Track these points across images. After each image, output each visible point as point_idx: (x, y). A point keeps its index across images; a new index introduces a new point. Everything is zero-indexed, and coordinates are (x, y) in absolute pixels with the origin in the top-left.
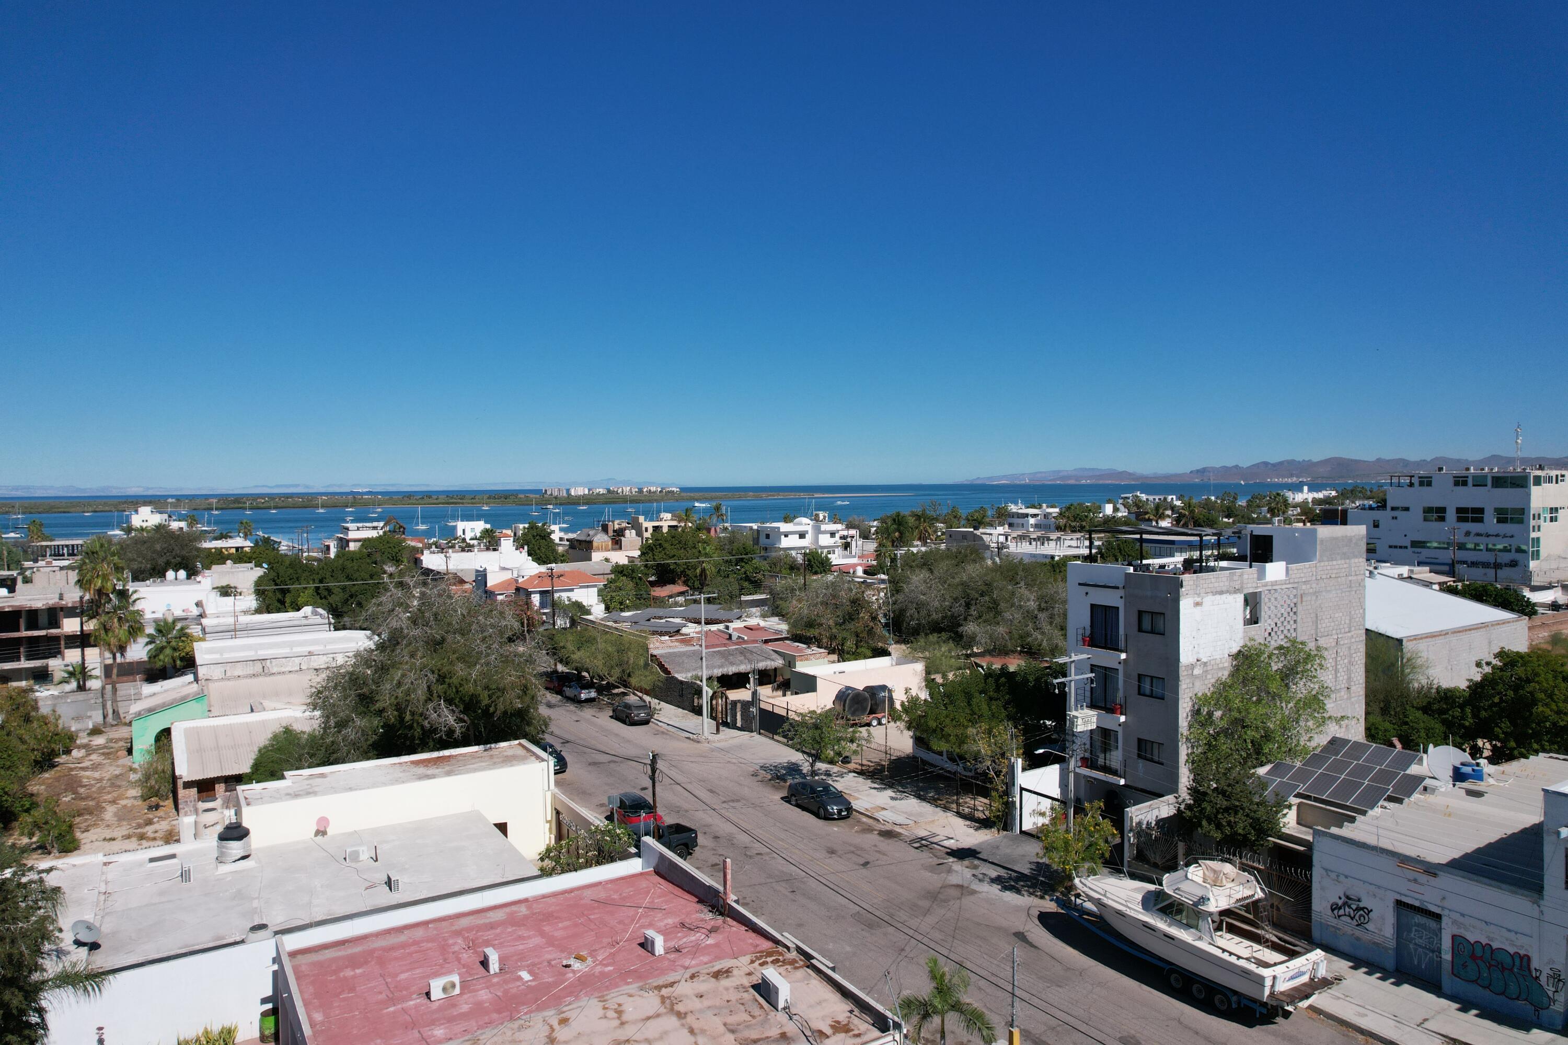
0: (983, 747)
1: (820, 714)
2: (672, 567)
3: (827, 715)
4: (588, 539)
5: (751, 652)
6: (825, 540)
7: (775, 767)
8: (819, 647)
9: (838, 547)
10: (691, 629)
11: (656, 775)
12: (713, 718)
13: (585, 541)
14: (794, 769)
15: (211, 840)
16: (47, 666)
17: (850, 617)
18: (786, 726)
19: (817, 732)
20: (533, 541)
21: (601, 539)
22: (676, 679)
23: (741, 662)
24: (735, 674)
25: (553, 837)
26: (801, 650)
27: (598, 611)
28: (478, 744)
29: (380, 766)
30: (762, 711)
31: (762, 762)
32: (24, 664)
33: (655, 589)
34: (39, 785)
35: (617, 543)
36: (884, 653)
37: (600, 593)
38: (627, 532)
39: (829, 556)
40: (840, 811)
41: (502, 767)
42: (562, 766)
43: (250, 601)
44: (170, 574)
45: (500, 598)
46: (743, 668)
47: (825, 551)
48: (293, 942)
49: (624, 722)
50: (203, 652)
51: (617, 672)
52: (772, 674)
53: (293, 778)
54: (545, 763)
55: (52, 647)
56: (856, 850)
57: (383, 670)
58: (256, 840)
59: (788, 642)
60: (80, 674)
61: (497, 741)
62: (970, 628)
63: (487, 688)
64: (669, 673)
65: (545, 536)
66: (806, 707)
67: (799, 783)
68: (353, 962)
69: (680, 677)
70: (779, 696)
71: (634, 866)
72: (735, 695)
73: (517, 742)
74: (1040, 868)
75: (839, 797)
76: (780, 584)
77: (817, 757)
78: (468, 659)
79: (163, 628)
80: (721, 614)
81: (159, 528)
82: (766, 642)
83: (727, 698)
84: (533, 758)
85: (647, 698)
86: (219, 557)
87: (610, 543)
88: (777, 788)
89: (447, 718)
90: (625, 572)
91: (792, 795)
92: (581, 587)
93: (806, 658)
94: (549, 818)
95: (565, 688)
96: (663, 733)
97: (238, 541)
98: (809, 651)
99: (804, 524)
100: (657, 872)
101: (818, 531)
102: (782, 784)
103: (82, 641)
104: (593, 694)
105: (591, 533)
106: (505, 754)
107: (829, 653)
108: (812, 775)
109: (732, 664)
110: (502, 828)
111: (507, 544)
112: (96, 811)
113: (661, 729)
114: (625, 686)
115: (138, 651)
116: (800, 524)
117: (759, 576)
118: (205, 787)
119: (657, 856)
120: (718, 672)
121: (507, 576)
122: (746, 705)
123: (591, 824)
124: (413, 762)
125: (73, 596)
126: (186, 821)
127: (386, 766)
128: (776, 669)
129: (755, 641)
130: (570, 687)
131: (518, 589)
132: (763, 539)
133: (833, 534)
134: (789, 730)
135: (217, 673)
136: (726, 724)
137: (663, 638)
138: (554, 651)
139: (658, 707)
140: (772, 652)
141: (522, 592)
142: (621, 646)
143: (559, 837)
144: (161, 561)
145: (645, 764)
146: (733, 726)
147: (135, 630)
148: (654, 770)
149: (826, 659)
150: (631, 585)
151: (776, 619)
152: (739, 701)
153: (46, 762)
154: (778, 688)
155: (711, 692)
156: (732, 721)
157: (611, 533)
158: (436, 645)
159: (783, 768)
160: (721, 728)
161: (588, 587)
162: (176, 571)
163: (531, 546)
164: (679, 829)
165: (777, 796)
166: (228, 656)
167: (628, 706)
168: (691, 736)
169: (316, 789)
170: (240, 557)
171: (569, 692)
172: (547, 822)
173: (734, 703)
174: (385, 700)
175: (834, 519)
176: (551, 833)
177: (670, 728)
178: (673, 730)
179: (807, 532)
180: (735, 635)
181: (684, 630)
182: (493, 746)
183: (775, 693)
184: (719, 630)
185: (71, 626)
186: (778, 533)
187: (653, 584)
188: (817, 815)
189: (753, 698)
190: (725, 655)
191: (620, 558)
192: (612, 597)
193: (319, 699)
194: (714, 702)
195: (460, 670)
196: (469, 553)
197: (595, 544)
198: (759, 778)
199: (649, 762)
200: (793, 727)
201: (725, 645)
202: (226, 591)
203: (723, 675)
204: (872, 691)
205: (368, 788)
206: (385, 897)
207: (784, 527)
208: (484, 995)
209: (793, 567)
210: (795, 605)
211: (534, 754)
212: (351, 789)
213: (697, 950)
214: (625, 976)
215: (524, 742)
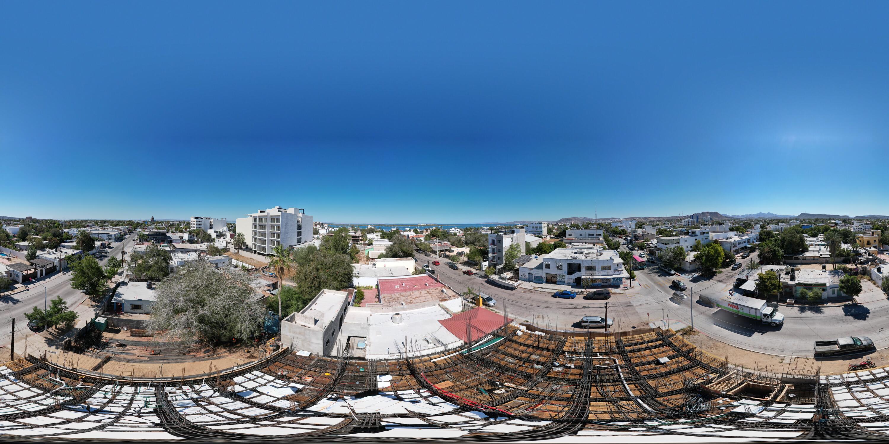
0: (477, 259)
1: (454, 255)
2: (434, 235)
3: (456, 256)
5: (445, 247)
10: (436, 243)
12: (439, 256)
14: (450, 263)
15: (372, 265)
16: (358, 243)
19: (454, 258)
21: (425, 231)
24: (443, 250)
27: (424, 241)
28: (405, 257)
30: (446, 255)
32: (356, 242)
33: (432, 238)
34: (356, 256)
35: (427, 231)
36: (464, 247)
37: (424, 238)
38: (429, 230)
39: (457, 233)
40: (456, 269)
41: (409, 261)
42: (416, 261)
43: (380, 237)
45: (410, 238)
48: (380, 278)
49: (425, 255)
50: (374, 243)
51: (425, 249)
53: (382, 259)
54: (414, 261)
55: (358, 240)
57: (394, 247)
58: (377, 266)
59: (450, 245)
60: (361, 244)
61: (408, 257)
62: (477, 243)
63: (407, 250)
64: (433, 249)
65: (417, 230)
66: (452, 254)
68: (387, 282)
69: (435, 250)
71: (425, 275)
73: (411, 257)
74: (485, 275)
75: (456, 266)
76: (450, 237)
77: (453, 261)
78: (405, 246)
79: (370, 239)
80: (441, 241)
81: (370, 228)
83: (441, 253)
85: (429, 253)
86: (377, 232)
88: (447, 265)
89: (401, 254)
90: (428, 235)
91: (450, 266)
92: (421, 237)
93: (453, 247)
96: (431, 257)
99: (453, 229)
100: (429, 276)
101: (455, 230)
103: (361, 240)
104: (421, 252)
105: (423, 230)
106: (409, 259)
107: (456, 247)
108: (453, 264)
109: (442, 248)
110: (408, 269)
111: (412, 231)
112: (361, 260)
114: (426, 251)
115: (367, 242)
117: (447, 236)
118: (372, 259)
119: (429, 274)
120: (440, 249)
121: (412, 236)
123: (419, 269)
124: (396, 259)
125: (361, 235)
126: (370, 262)
127: (393, 259)
128: (448, 249)
129: (446, 245)
132: (447, 231)
133: (458, 230)
135: (375, 245)
137: (432, 245)
138: (417, 246)
139: (431, 254)
140: (448, 247)
141: (413, 238)
142: (426, 245)
144: (370, 232)
147: (367, 239)
150: (428, 237)
151: (449, 242)
152: (443, 253)
153: (357, 253)
155: (439, 252)
156: (441, 256)
158: (401, 244)
159: (448, 262)
162: (372, 233)
163: (415, 232)
164: (432, 270)
166: (376, 243)
167: (426, 253)
168: (435, 258)
169: (384, 261)
170: (379, 232)
171: (418, 251)
172: (414, 268)
174: (393, 251)
176: (414, 270)
178: (433, 257)
180: (443, 244)
183: (448, 252)
184: (441, 244)
185: (360, 238)
188: (453, 269)
189: (445, 253)
191: (427, 233)
193: (386, 250)
195: (404, 248)
196: (407, 232)
198: (445, 264)
199: (428, 261)
200: (450, 257)
201: (441, 246)
202: (377, 236)
204: (462, 252)
205: (390, 261)
206: (391, 275)
207: (451, 229)
208: (402, 288)
209: (452, 235)
210: (451, 240)
211: (413, 259)
212: (388, 261)
213: (433, 286)
214: (422, 288)
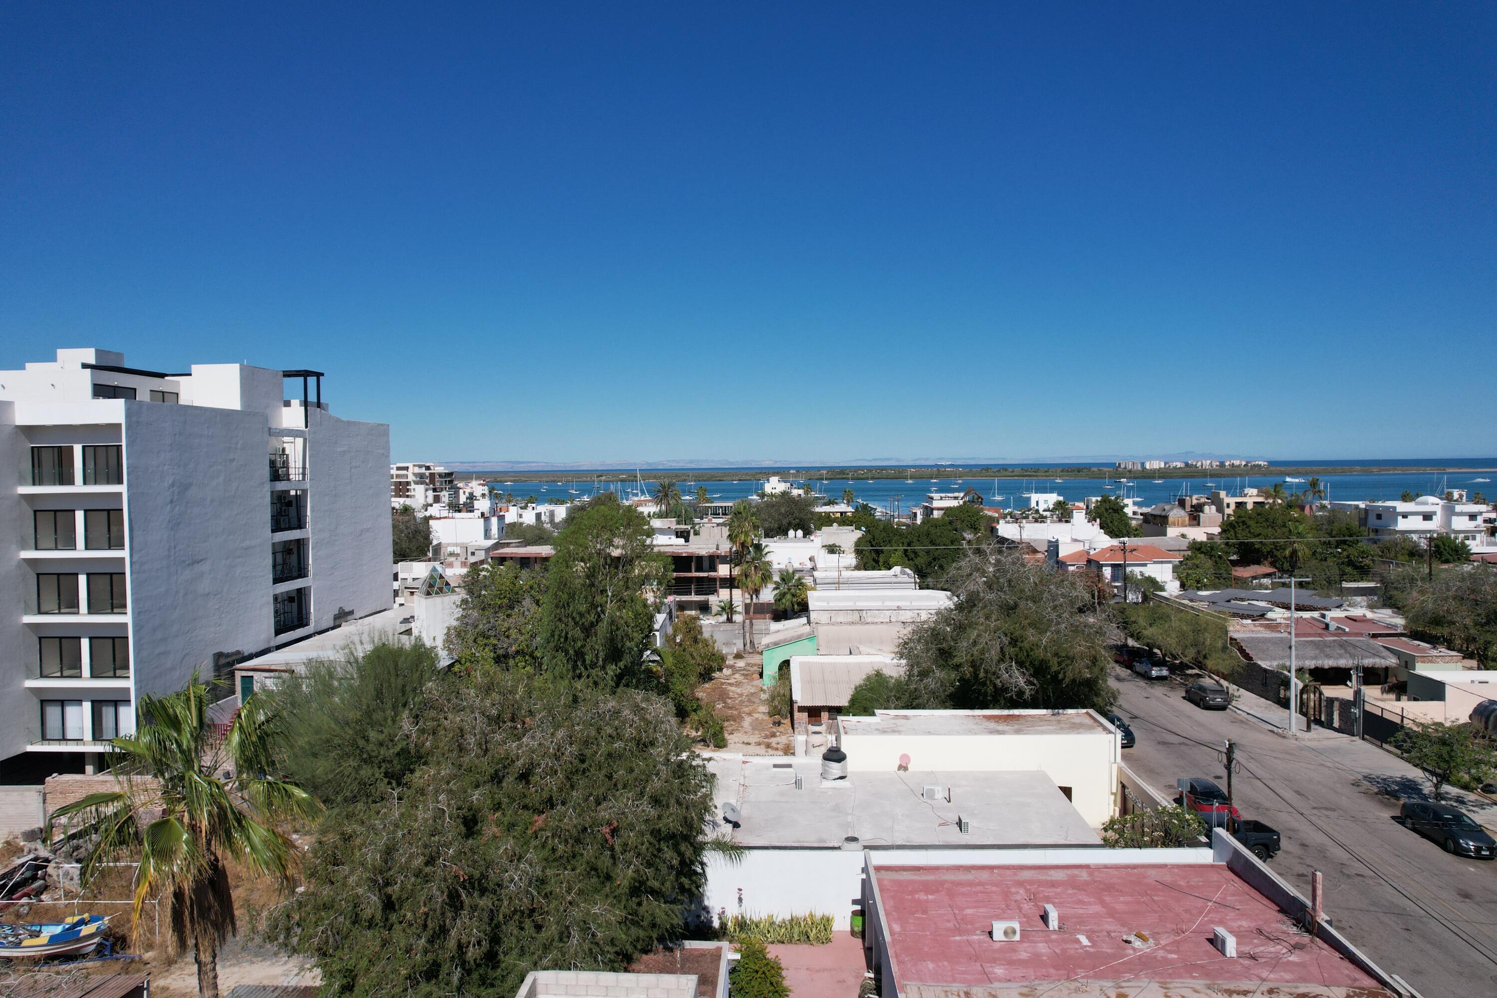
1: (1450, 728)
2: (1256, 546)
3: (1460, 731)
4: (1163, 514)
5: (1355, 647)
6: (1460, 523)
7: (1384, 780)
8: (1449, 648)
9: (1480, 532)
10: (1278, 614)
11: (1233, 765)
12: (1304, 714)
13: (1160, 516)
14: (1409, 787)
15: (816, 758)
16: (708, 601)
18: (1400, 735)
19: (1445, 750)
20: (1106, 515)
21: (1176, 514)
22: (1259, 666)
23: (1341, 656)
24: (1332, 669)
25: (1117, 810)
26: (1423, 650)
27: (1172, 588)
28: (1047, 708)
29: (956, 716)
30: (1368, 715)
31: (1366, 771)
32: (694, 598)
33: (1237, 568)
34: (703, 692)
35: (1195, 517)
37: (1175, 569)
38: (1206, 508)
39: (1467, 542)
40: (1478, 850)
41: (1069, 733)
42: (1129, 741)
43: (850, 559)
44: (791, 533)
45: (1071, 568)
46: (1343, 663)
47: (1461, 536)
48: (879, 858)
49: (1197, 705)
50: (815, 599)
51: (1191, 653)
52: (1382, 674)
53: (882, 716)
54: (1113, 735)
55: (709, 586)
57: (961, 628)
58: (851, 764)
59: (1404, 639)
60: (728, 609)
61: (1064, 708)
63: (1056, 655)
64: (1251, 659)
65: (1118, 509)
66: (1428, 717)
67: (1418, 805)
68: (927, 887)
69: (1264, 664)
70: (1391, 700)
71: (1204, 856)
72: (1329, 691)
73: (1084, 711)
75: (1477, 832)
76: (1394, 572)
77: (1444, 778)
78: (1039, 625)
79: (786, 577)
80: (1316, 601)
81: (784, 494)
82: (1375, 636)
83: (1321, 694)
84: (1100, 729)
85: (1225, 683)
86: (827, 520)
87: (1187, 519)
88: (1387, 805)
89: (1018, 679)
90: (1203, 550)
91: (1407, 817)
92: (1155, 563)
93: (1430, 660)
94: (1114, 791)
95: (1135, 663)
96: (1242, 722)
97: (842, 507)
98: (1435, 653)
99: (1432, 503)
100: (1231, 868)
101: (1450, 512)
102: (1393, 800)
103: (730, 583)
104: (1165, 672)
105: (1167, 507)
106: (1073, 721)
107: (1464, 658)
108: (1436, 798)
109: (1329, 657)
110: (1067, 792)
111: (1079, 517)
112: (738, 719)
113: (1240, 718)
114: (1200, 668)
115: (768, 595)
116: (1426, 503)
117: (1367, 561)
118: (814, 713)
119: (1232, 851)
120: (1311, 664)
121: (1079, 547)
122: (1345, 705)
123: (1158, 804)
124: (985, 717)
125: (725, 547)
126: (800, 739)
127: (961, 717)
128: (1387, 669)
129: (1361, 635)
130: (1141, 663)
131: (1089, 561)
132: (1372, 521)
133: (1473, 517)
134: (1404, 741)
135: (824, 618)
136: (1319, 722)
137: (1245, 622)
138: (1125, 625)
139: (1236, 694)
140: (1382, 649)
141: (1093, 564)
142: (1197, 625)
143: (1124, 811)
144: (785, 522)
145: (1220, 752)
146: (1329, 725)
147: (766, 577)
148: (1230, 760)
149: (1460, 665)
150: (1209, 563)
151: (1389, 611)
152: (1337, 699)
153: (706, 676)
154: (1390, 690)
155: (1301, 685)
156: (1326, 719)
157: (1188, 508)
158: (1009, 609)
159: (1397, 783)
160: (1313, 726)
161: (1162, 562)
162: (796, 530)
163: (1104, 519)
164: (1257, 827)
165: (1386, 814)
166: (834, 605)
167: (1202, 689)
168: (1275, 729)
169: (900, 728)
170: (844, 520)
171: (1139, 667)
172: (1112, 794)
173: (1331, 701)
174: (961, 657)
175: (1475, 499)
176: (1115, 805)
177: (1250, 718)
178: (1255, 720)
179: (1435, 513)
180: (1333, 626)
181: (1270, 615)
182: (1061, 711)
183: (1385, 696)
184: (1313, 618)
185: (723, 570)
186: (1394, 514)
187: (1234, 563)
188: (1445, 848)
189: (1355, 697)
190: (1321, 647)
191: (1198, 534)
192: (1188, 574)
193: (905, 649)
194: (1305, 696)
195: (1031, 635)
196: (1042, 524)
197: (1170, 519)
198: (1362, 789)
199: (1225, 750)
200: (1410, 738)
201: (1320, 635)
202: (832, 549)
203: (1316, 669)
205: (945, 734)
206: (954, 836)
207: (1402, 506)
208: (1042, 948)
209: (1414, 553)
210: (1415, 598)
211: (1101, 725)
212: (929, 733)
213: (1276, 963)
214: (1190, 969)
215: (1091, 711)
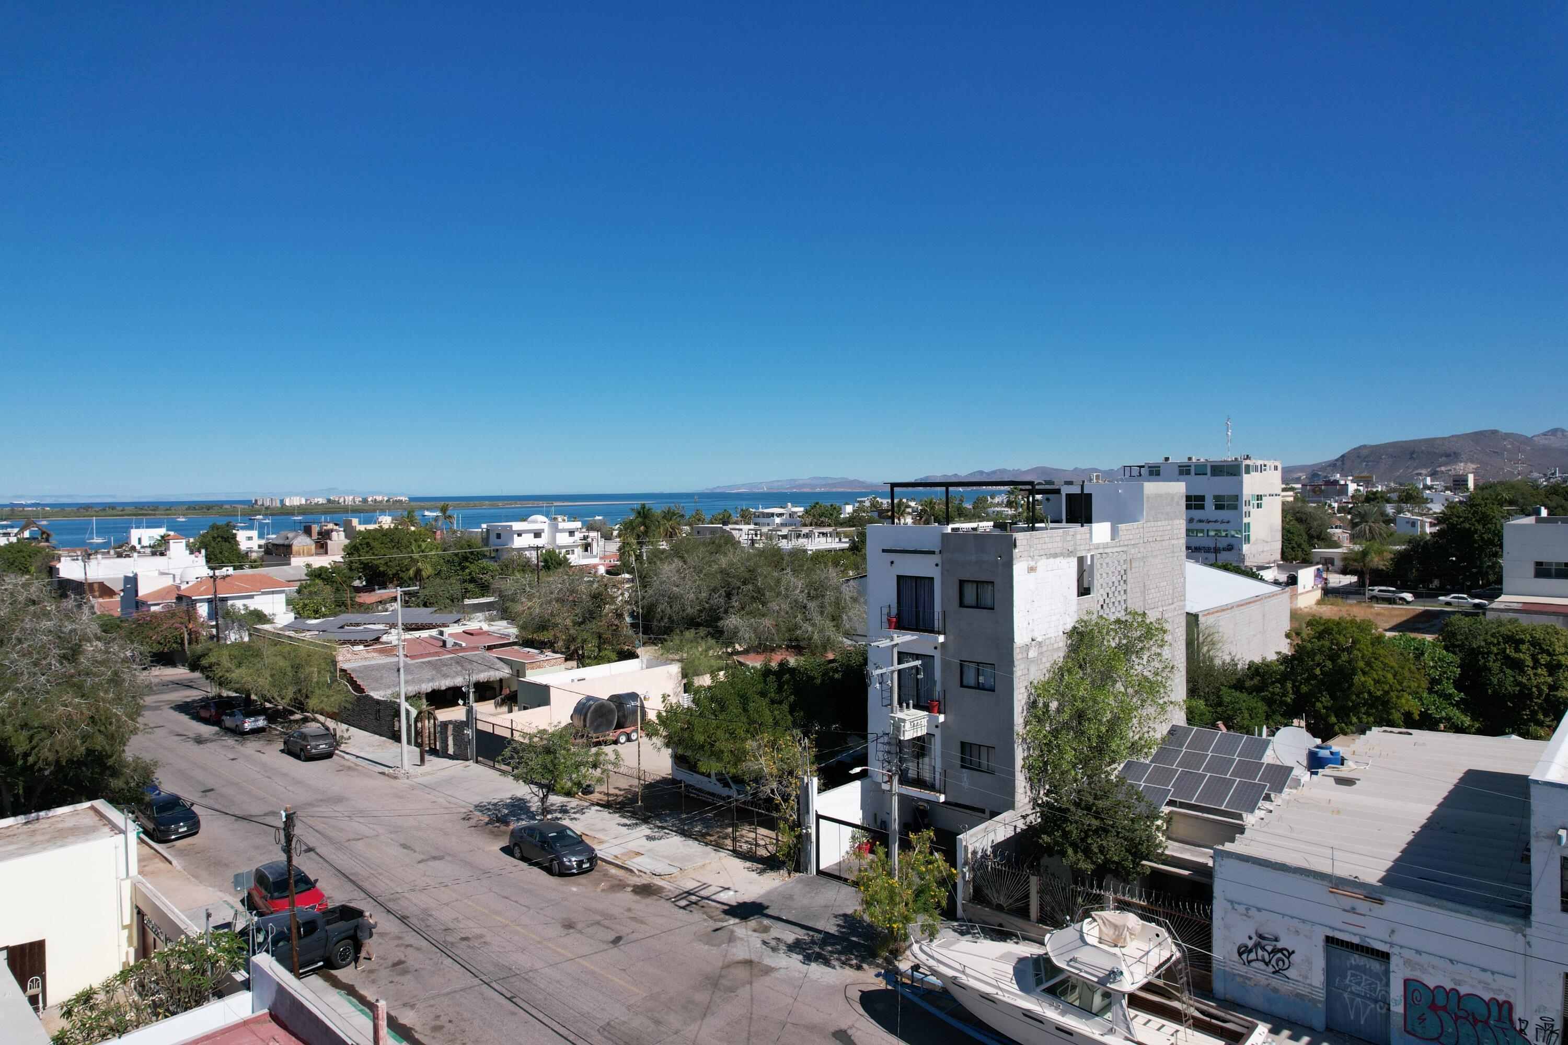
0: (765, 764)
1: (553, 735)
2: (381, 569)
3: (562, 734)
4: (286, 542)
5: (471, 661)
6: (563, 539)
7: (495, 805)
8: (554, 652)
9: (577, 547)
10: (395, 640)
12: (418, 745)
13: (283, 545)
14: (518, 807)
17: (590, 616)
18: (510, 751)
19: (549, 758)
20: (213, 544)
21: (301, 542)
22: (372, 698)
23: (457, 674)
24: (449, 689)
26: (533, 657)
27: (282, 620)
30: (480, 734)
31: (476, 800)
33: (362, 594)
35: (319, 550)
36: (632, 655)
37: (289, 602)
38: (334, 534)
39: (568, 556)
40: (580, 863)
45: (153, 609)
46: (458, 681)
47: (564, 551)
49: (297, 757)
51: (290, 692)
52: (497, 686)
56: (604, 920)
59: (516, 647)
62: (732, 621)
64: (362, 691)
66: (534, 725)
67: (525, 828)
69: (377, 695)
70: (503, 713)
72: (444, 715)
74: (850, 922)
75: (578, 843)
76: (511, 584)
77: (550, 789)
80: (437, 618)
82: (490, 648)
83: (435, 719)
85: (331, 724)
87: (313, 547)
88: (496, 835)
90: (323, 576)
91: (515, 845)
92: (264, 593)
93: (537, 665)
95: (224, 718)
96: (349, 768)
98: (542, 657)
99: (541, 521)
101: (555, 529)
102: (503, 828)
104: (261, 722)
105: (290, 535)
107: (566, 660)
108: (542, 814)
109: (446, 676)
111: (178, 549)
113: (348, 764)
114: (303, 710)
116: (535, 522)
117: (487, 577)
120: (427, 687)
121: (167, 582)
122: (459, 726)
128: (501, 680)
129: (477, 648)
130: (231, 715)
131: (180, 598)
132: (493, 540)
133: (572, 533)
134: (512, 757)
136: (434, 752)
137: (356, 648)
139: (346, 735)
140: (496, 660)
141: (184, 601)
142: (297, 659)
146: (443, 754)
149: (563, 666)
150: (328, 590)
151: (504, 623)
152: (450, 722)
154: (503, 703)
155: (414, 713)
156: (441, 747)
157: (315, 536)
159: (507, 806)
160: (427, 757)
161: (273, 593)
163: (210, 549)
165: (495, 846)
167: (304, 737)
168: (386, 770)
171: (228, 721)
173: (445, 725)
177: (359, 761)
178: (365, 763)
179: (543, 530)
180: (450, 642)
181: (385, 638)
183: (500, 710)
184: (432, 637)
186: (511, 533)
187: (358, 590)
188: (549, 871)
189: (468, 717)
190: (436, 667)
191: (320, 563)
192: (305, 605)
194: (419, 725)
196: (128, 559)
197: (295, 548)
198: (473, 822)
200: (517, 753)
201: (437, 654)
203: (434, 691)
204: (619, 700)
207: (517, 526)
209: (525, 566)
210: (524, 605)
